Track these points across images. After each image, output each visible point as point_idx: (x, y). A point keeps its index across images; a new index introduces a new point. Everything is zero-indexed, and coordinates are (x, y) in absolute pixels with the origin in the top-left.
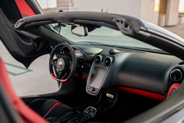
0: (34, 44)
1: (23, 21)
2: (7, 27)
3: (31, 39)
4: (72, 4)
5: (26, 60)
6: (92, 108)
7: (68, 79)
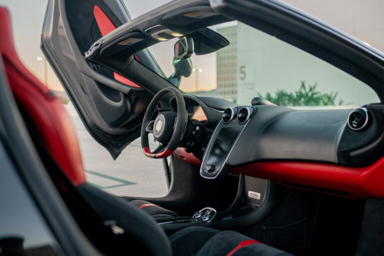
0: (125, 103)
1: (98, 44)
2: (82, 74)
3: (121, 93)
4: (242, 75)
5: (113, 142)
6: (208, 210)
7: (168, 148)
